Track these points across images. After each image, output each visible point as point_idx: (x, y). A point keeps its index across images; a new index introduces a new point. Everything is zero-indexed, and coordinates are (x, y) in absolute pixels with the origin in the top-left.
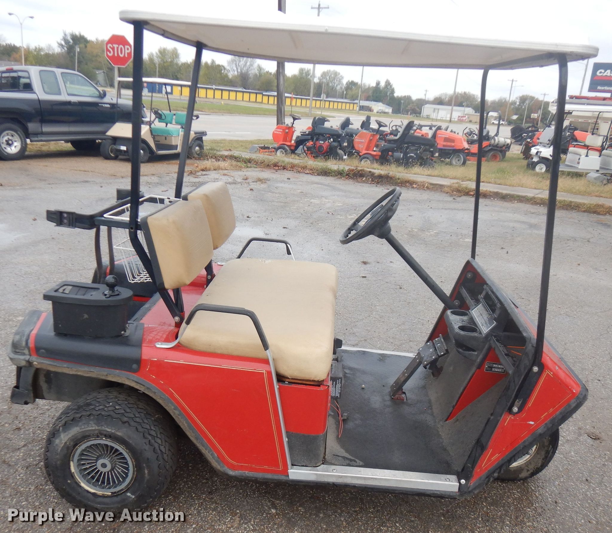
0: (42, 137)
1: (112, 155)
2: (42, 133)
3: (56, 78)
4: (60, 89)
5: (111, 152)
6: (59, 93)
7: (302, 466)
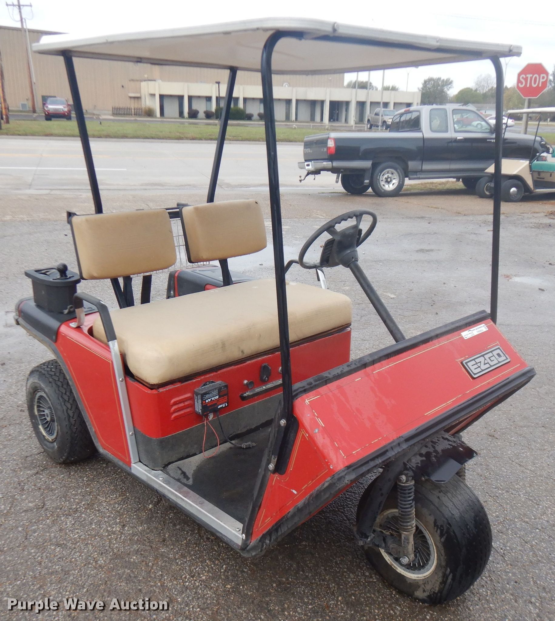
0: (420, 174)
1: (487, 193)
2: (422, 171)
3: (447, 116)
4: (447, 127)
5: (487, 190)
6: (446, 131)
7: (145, 465)
